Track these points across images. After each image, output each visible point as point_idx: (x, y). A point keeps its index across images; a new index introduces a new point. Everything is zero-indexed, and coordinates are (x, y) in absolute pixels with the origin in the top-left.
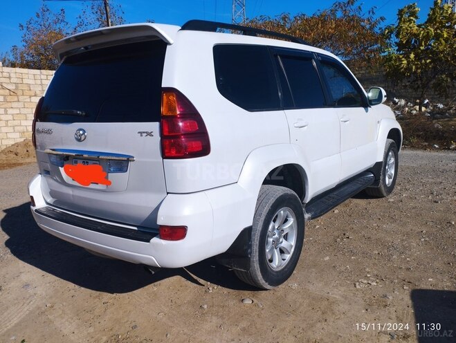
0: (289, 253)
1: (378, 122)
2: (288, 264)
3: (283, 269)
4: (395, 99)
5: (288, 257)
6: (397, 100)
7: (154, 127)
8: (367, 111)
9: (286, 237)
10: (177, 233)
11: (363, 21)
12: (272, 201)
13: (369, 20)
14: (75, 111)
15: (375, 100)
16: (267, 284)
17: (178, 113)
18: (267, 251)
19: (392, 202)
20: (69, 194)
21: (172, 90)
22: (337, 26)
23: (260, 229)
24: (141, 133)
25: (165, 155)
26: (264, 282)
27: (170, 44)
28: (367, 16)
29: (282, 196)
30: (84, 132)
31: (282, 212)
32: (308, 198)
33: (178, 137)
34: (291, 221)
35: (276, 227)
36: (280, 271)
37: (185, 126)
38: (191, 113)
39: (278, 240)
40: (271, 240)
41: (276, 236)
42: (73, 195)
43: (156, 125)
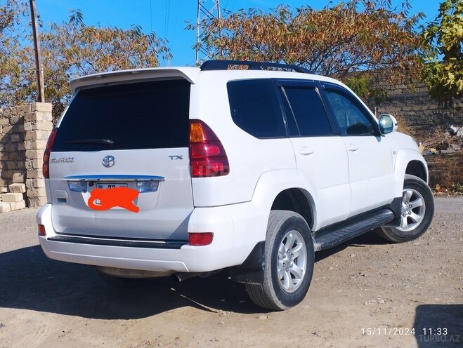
0: (300, 278)
1: (394, 153)
2: (299, 288)
3: (294, 293)
4: (452, 127)
5: (299, 281)
6: (455, 129)
7: (184, 151)
8: (379, 141)
9: (296, 261)
10: (204, 239)
11: (395, 16)
12: (281, 223)
13: (403, 16)
14: (105, 140)
15: (387, 129)
16: (280, 302)
17: (204, 139)
18: (279, 270)
19: (418, 245)
20: (91, 219)
21: (197, 122)
22: (358, 24)
23: (272, 247)
24: (171, 157)
25: (194, 174)
26: (277, 300)
27: (193, 84)
28: (400, 9)
29: (290, 218)
30: (113, 158)
31: (291, 235)
32: (317, 227)
33: (204, 159)
34: (301, 245)
35: (286, 250)
36: (292, 294)
37: (210, 150)
38: (213, 140)
39: (288, 263)
40: (281, 262)
41: (286, 259)
42: (95, 219)
43: (186, 149)
